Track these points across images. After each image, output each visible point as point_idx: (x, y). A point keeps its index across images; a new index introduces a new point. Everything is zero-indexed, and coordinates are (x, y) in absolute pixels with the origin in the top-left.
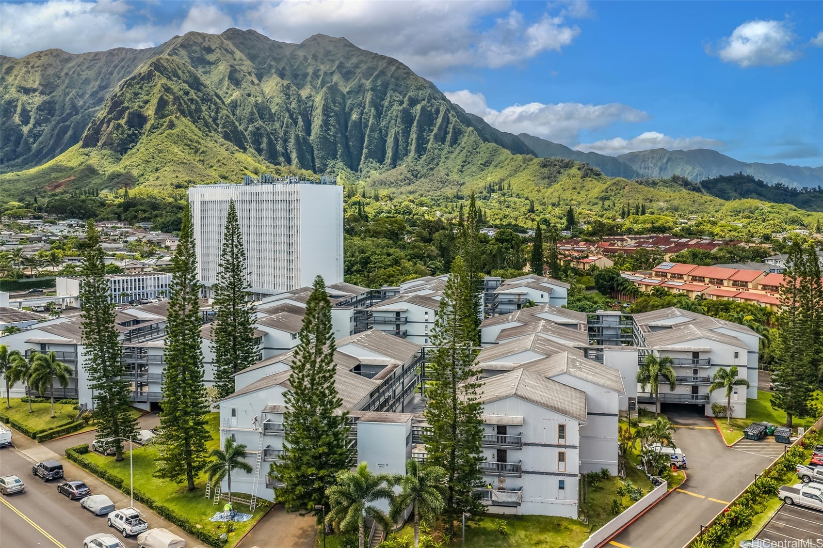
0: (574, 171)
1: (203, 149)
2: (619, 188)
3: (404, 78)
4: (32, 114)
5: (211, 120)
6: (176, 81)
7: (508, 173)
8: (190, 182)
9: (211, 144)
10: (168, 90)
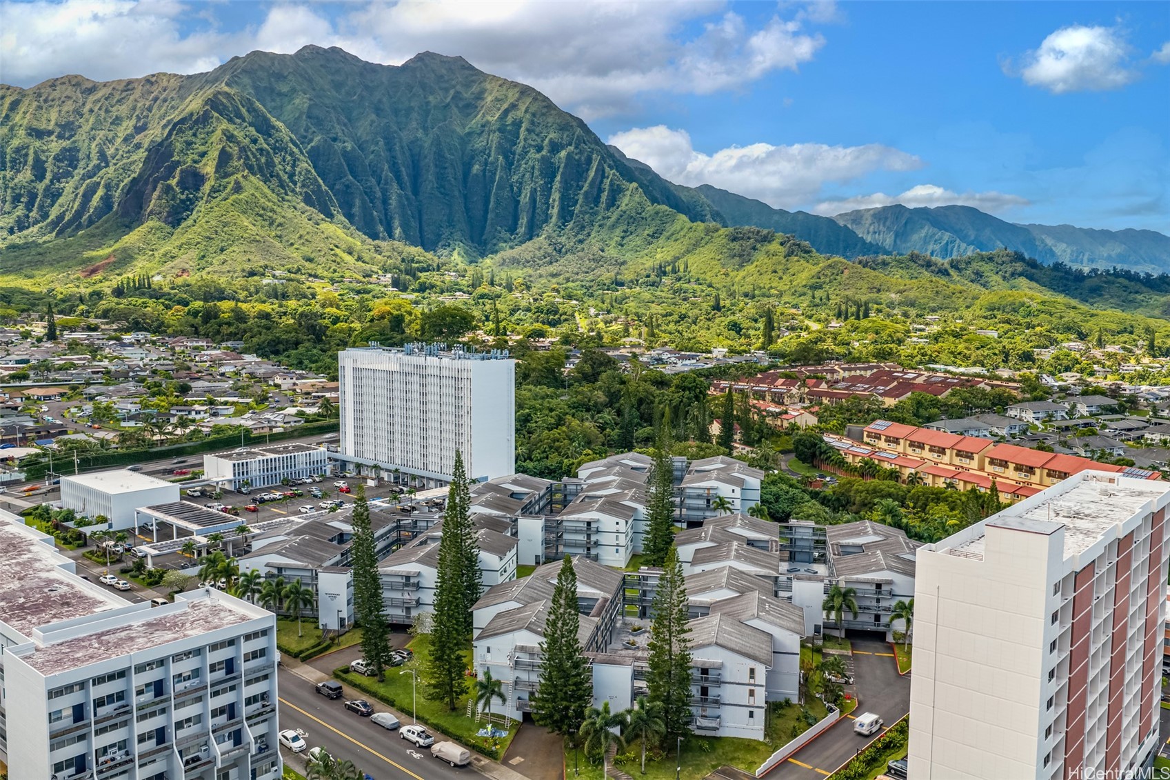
0: (774, 246)
1: (280, 220)
2: (835, 271)
3: (543, 114)
4: (49, 166)
5: (286, 176)
6: (240, 124)
7: (684, 248)
8: (266, 267)
9: (289, 213)
10: (230, 137)
